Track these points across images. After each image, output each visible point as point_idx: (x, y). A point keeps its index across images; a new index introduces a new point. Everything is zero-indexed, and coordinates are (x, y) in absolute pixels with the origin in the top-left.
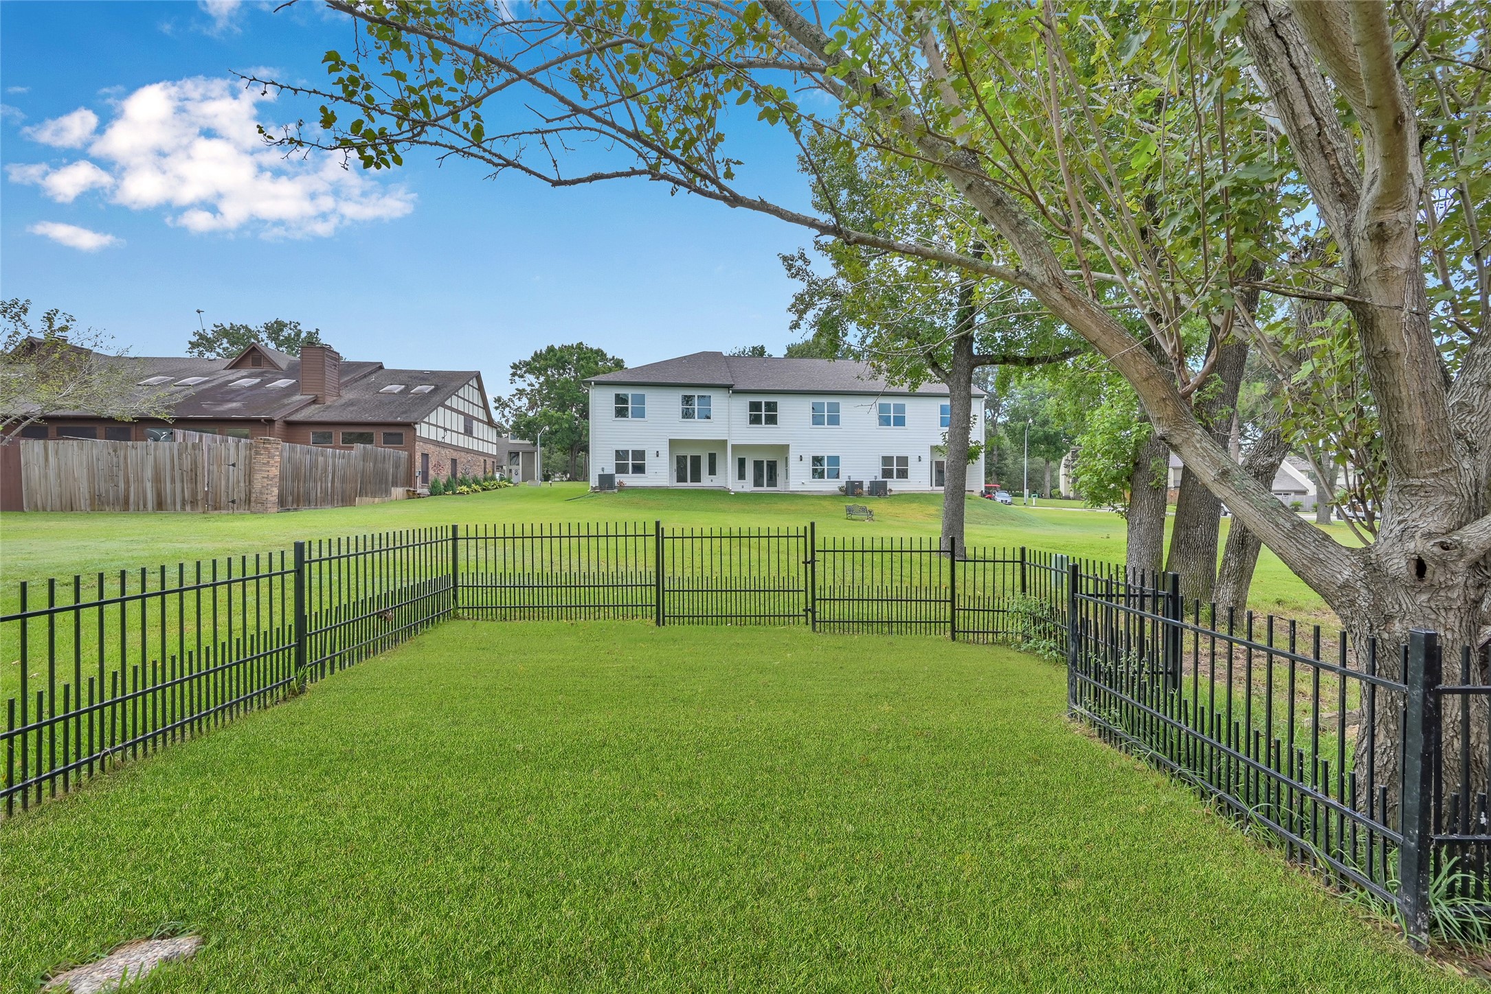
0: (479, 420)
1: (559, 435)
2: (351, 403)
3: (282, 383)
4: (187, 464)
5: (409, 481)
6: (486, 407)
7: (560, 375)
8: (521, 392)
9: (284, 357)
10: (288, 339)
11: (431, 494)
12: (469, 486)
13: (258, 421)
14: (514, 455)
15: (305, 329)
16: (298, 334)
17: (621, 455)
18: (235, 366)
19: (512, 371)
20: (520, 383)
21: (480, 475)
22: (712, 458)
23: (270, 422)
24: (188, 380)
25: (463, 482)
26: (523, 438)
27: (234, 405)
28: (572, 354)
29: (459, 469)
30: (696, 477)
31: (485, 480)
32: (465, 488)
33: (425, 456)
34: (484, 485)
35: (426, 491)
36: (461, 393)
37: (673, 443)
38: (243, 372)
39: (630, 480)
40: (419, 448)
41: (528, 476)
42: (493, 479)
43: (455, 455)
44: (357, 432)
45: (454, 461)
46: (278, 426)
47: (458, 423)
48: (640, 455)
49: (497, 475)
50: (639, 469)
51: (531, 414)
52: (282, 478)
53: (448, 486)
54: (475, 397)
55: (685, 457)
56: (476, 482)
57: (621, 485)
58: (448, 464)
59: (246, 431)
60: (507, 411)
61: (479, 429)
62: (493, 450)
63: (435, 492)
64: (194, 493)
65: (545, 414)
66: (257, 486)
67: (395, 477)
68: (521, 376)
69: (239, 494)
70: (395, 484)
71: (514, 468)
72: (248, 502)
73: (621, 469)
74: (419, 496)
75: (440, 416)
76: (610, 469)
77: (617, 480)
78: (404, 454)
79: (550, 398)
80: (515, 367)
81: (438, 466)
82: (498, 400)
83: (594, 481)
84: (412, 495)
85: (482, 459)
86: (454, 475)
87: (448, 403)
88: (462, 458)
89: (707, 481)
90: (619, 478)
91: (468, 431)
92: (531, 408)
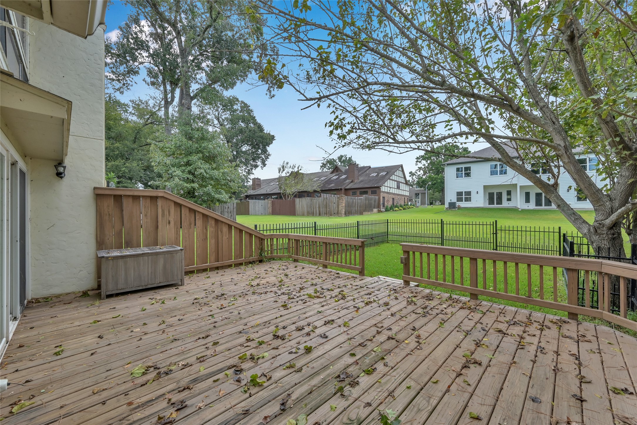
0: (402, 183)
1: (436, 185)
2: (362, 181)
3: (344, 177)
4: (325, 204)
5: (379, 207)
6: (405, 177)
7: (437, 159)
8: (420, 168)
9: (344, 168)
10: (343, 160)
11: (386, 211)
12: (398, 208)
13: (338, 189)
14: (417, 195)
15: (348, 157)
16: (346, 159)
17: (459, 194)
18: (332, 173)
19: (416, 160)
20: (420, 165)
21: (403, 204)
22: (509, 193)
23: (341, 189)
24: (322, 179)
25: (396, 207)
26: (421, 187)
27: (333, 185)
28: (442, 149)
29: (395, 202)
30: (500, 202)
31: (404, 205)
32: (397, 209)
33: (384, 198)
34: (404, 207)
35: (384, 210)
36: (395, 174)
37: (485, 187)
38: (334, 174)
39: (463, 204)
40: (382, 195)
41: (423, 203)
42: (407, 205)
43: (394, 197)
44: (363, 191)
45: (393, 199)
46: (343, 190)
47: (394, 185)
48: (469, 193)
49: (409, 203)
50: (468, 199)
51: (424, 177)
52: (345, 207)
53: (391, 208)
54: (401, 174)
55: (493, 193)
56: (401, 206)
57: (459, 206)
58: (391, 199)
59: (335, 192)
60: (414, 177)
61: (402, 186)
62: (407, 194)
63: (387, 210)
64: (326, 211)
65: (430, 177)
66: (340, 209)
67: (374, 205)
68: (420, 162)
69: (336, 212)
70: (374, 208)
71: (417, 200)
72: (337, 214)
73: (460, 200)
74: (382, 212)
75: (389, 183)
76: (454, 200)
77: (457, 205)
78: (377, 197)
79: (433, 170)
80: (417, 158)
81: (388, 201)
82: (411, 173)
83: (447, 205)
84: (380, 211)
85: (403, 197)
86: (393, 204)
87: (391, 178)
88: (396, 198)
89: (505, 204)
90: (458, 204)
91: (398, 187)
92: (424, 175)
